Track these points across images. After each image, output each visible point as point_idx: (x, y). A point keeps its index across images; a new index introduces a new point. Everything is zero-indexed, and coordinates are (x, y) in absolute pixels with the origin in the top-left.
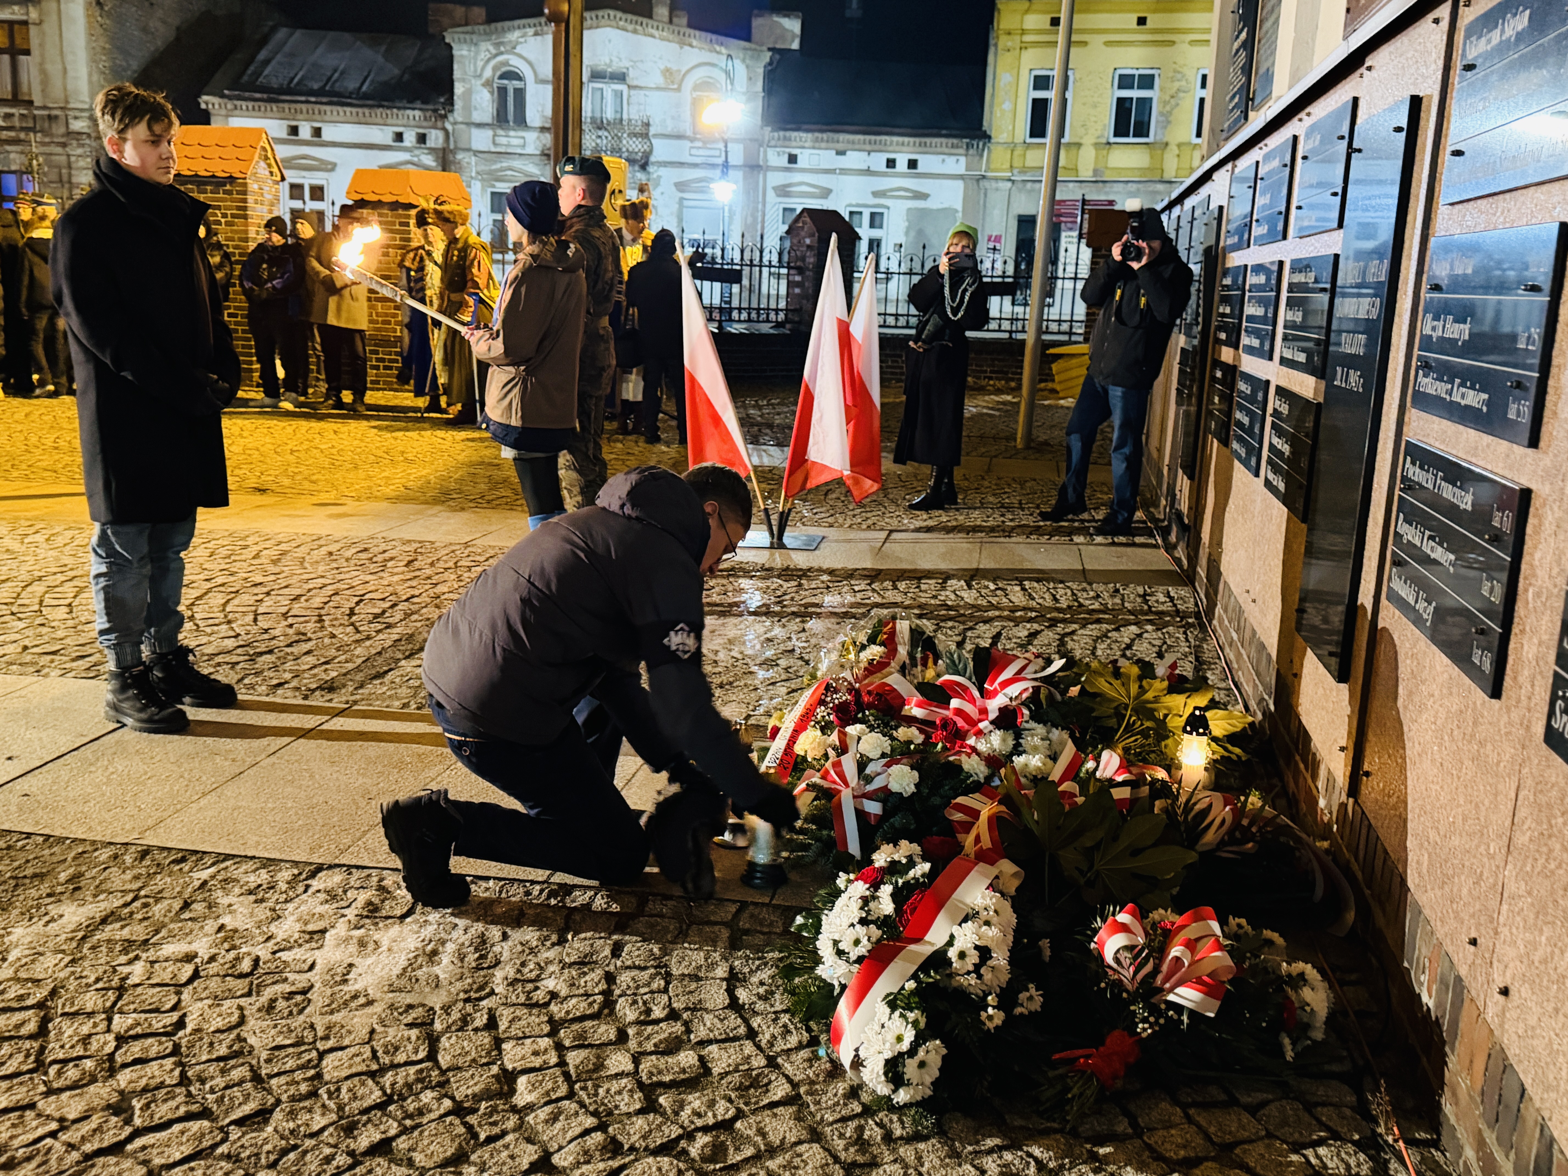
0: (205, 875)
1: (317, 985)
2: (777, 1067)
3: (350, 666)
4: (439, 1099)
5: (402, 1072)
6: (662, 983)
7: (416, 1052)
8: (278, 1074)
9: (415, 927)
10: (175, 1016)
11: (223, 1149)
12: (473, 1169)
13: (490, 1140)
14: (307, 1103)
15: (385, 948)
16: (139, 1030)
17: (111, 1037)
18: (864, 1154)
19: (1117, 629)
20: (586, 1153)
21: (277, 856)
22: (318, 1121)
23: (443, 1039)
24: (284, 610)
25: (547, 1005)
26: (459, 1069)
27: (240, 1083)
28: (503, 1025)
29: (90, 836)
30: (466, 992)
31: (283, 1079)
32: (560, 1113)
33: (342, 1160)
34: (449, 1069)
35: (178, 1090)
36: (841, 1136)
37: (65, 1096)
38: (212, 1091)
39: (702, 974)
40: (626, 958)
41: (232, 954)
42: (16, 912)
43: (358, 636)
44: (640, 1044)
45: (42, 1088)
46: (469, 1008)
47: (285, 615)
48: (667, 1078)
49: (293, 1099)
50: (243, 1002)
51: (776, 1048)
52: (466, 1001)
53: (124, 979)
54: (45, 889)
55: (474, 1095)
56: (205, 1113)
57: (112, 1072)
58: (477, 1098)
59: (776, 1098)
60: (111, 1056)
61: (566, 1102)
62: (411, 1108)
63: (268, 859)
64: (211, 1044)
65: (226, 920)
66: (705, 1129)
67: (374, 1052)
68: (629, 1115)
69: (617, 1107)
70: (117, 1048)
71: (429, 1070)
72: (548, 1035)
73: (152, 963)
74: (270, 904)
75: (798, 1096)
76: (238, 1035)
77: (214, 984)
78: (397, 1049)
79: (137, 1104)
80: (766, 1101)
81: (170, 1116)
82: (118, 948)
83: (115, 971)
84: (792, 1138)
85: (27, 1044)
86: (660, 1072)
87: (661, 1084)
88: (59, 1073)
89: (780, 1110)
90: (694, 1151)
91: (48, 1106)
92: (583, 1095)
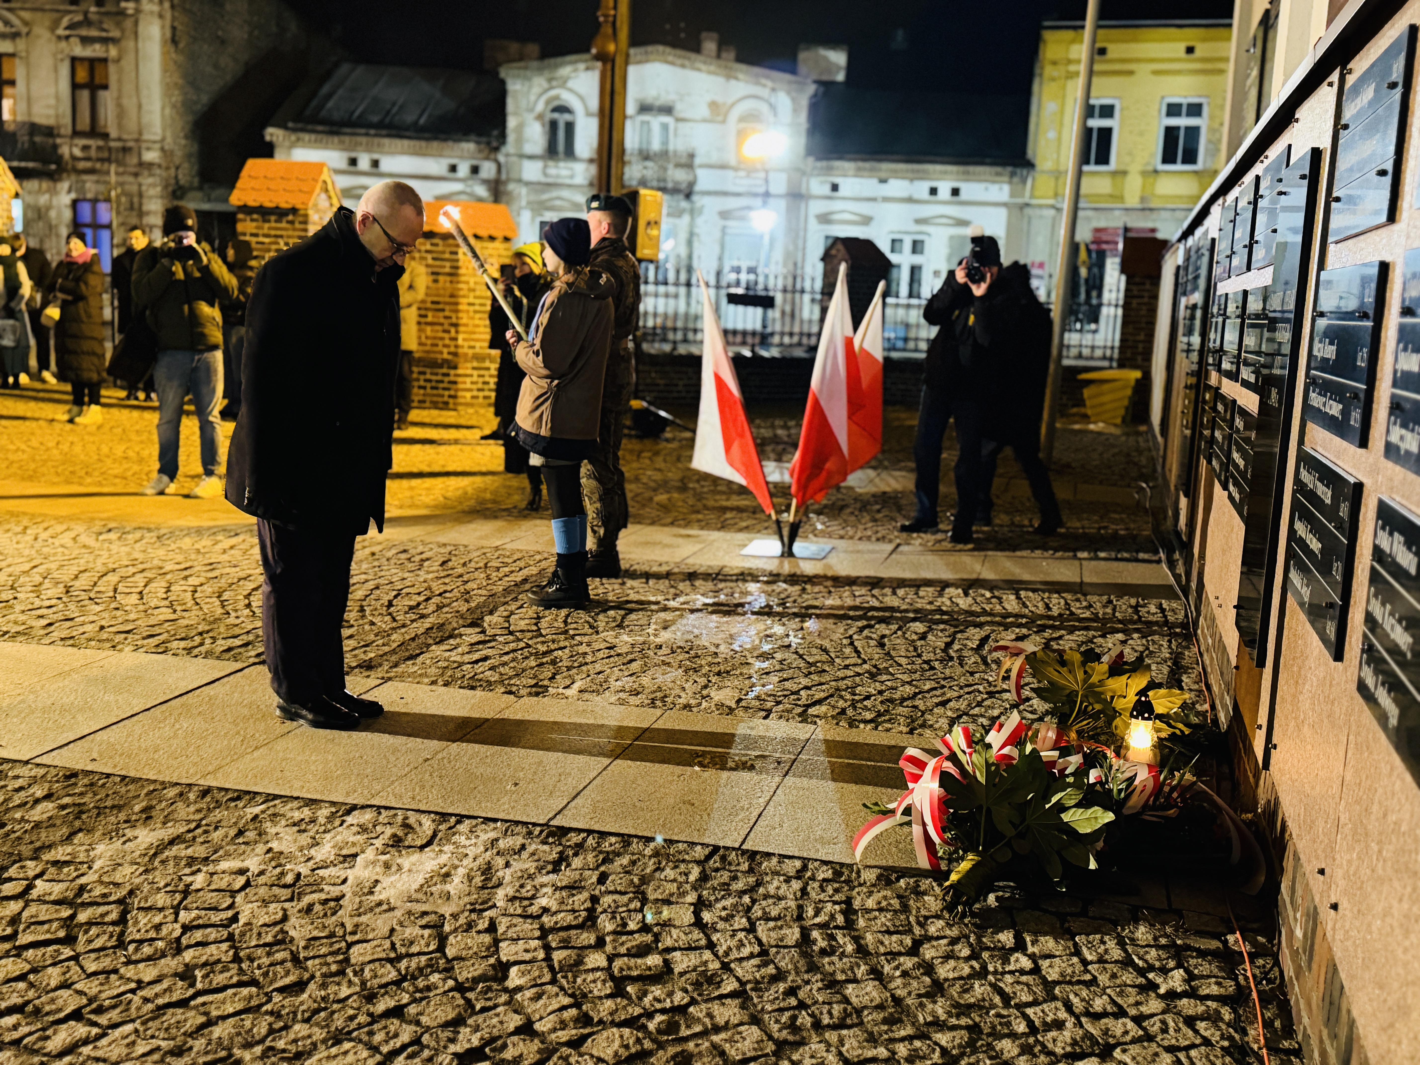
0: (257, 810)
1: (348, 895)
2: (731, 970)
3: (386, 649)
4: (444, 980)
5: (415, 959)
6: (639, 904)
7: (428, 946)
8: (314, 957)
9: (432, 855)
10: (230, 913)
11: (268, 1007)
12: (468, 1030)
13: (484, 1010)
14: (336, 979)
15: (405, 869)
16: (200, 922)
17: (177, 926)
18: (794, 1034)
19: (1104, 636)
20: (562, 1022)
21: (318, 797)
22: (345, 991)
23: (451, 938)
25: (539, 917)
26: (462, 959)
27: (282, 962)
28: (501, 929)
29: (161, 778)
30: (472, 904)
31: (317, 961)
32: (543, 993)
33: (362, 1019)
34: (454, 959)
35: (231, 965)
36: (777, 1021)
37: (141, 966)
38: (259, 967)
39: (673, 899)
40: (609, 885)
41: (278, 870)
42: (98, 834)
43: (394, 625)
44: (615, 948)
45: (123, 959)
46: (474, 916)
48: (635, 973)
49: (324, 975)
50: (287, 905)
51: (732, 957)
52: (472, 911)
53: (188, 886)
54: (122, 816)
55: (474, 979)
56: (253, 982)
57: (179, 951)
58: (476, 980)
59: (725, 992)
60: (178, 940)
61: (549, 987)
62: (421, 985)
63: (311, 800)
64: (259, 934)
65: (275, 845)
66: (663, 1011)
67: (393, 945)
68: (600, 998)
69: (591, 992)
70: (183, 934)
71: (437, 959)
72: (538, 938)
73: (212, 874)
74: (311, 834)
75: (745, 991)
76: (282, 929)
77: (262, 891)
78: (412, 943)
79: (199, 974)
80: (717, 993)
81: (225, 982)
82: (183, 862)
83: (180, 879)
84: (735, 1020)
85: (111, 928)
86: (630, 968)
87: (629, 977)
88: (137, 950)
89: (728, 1001)
90: (652, 1026)
91: (129, 972)
92: (564, 982)
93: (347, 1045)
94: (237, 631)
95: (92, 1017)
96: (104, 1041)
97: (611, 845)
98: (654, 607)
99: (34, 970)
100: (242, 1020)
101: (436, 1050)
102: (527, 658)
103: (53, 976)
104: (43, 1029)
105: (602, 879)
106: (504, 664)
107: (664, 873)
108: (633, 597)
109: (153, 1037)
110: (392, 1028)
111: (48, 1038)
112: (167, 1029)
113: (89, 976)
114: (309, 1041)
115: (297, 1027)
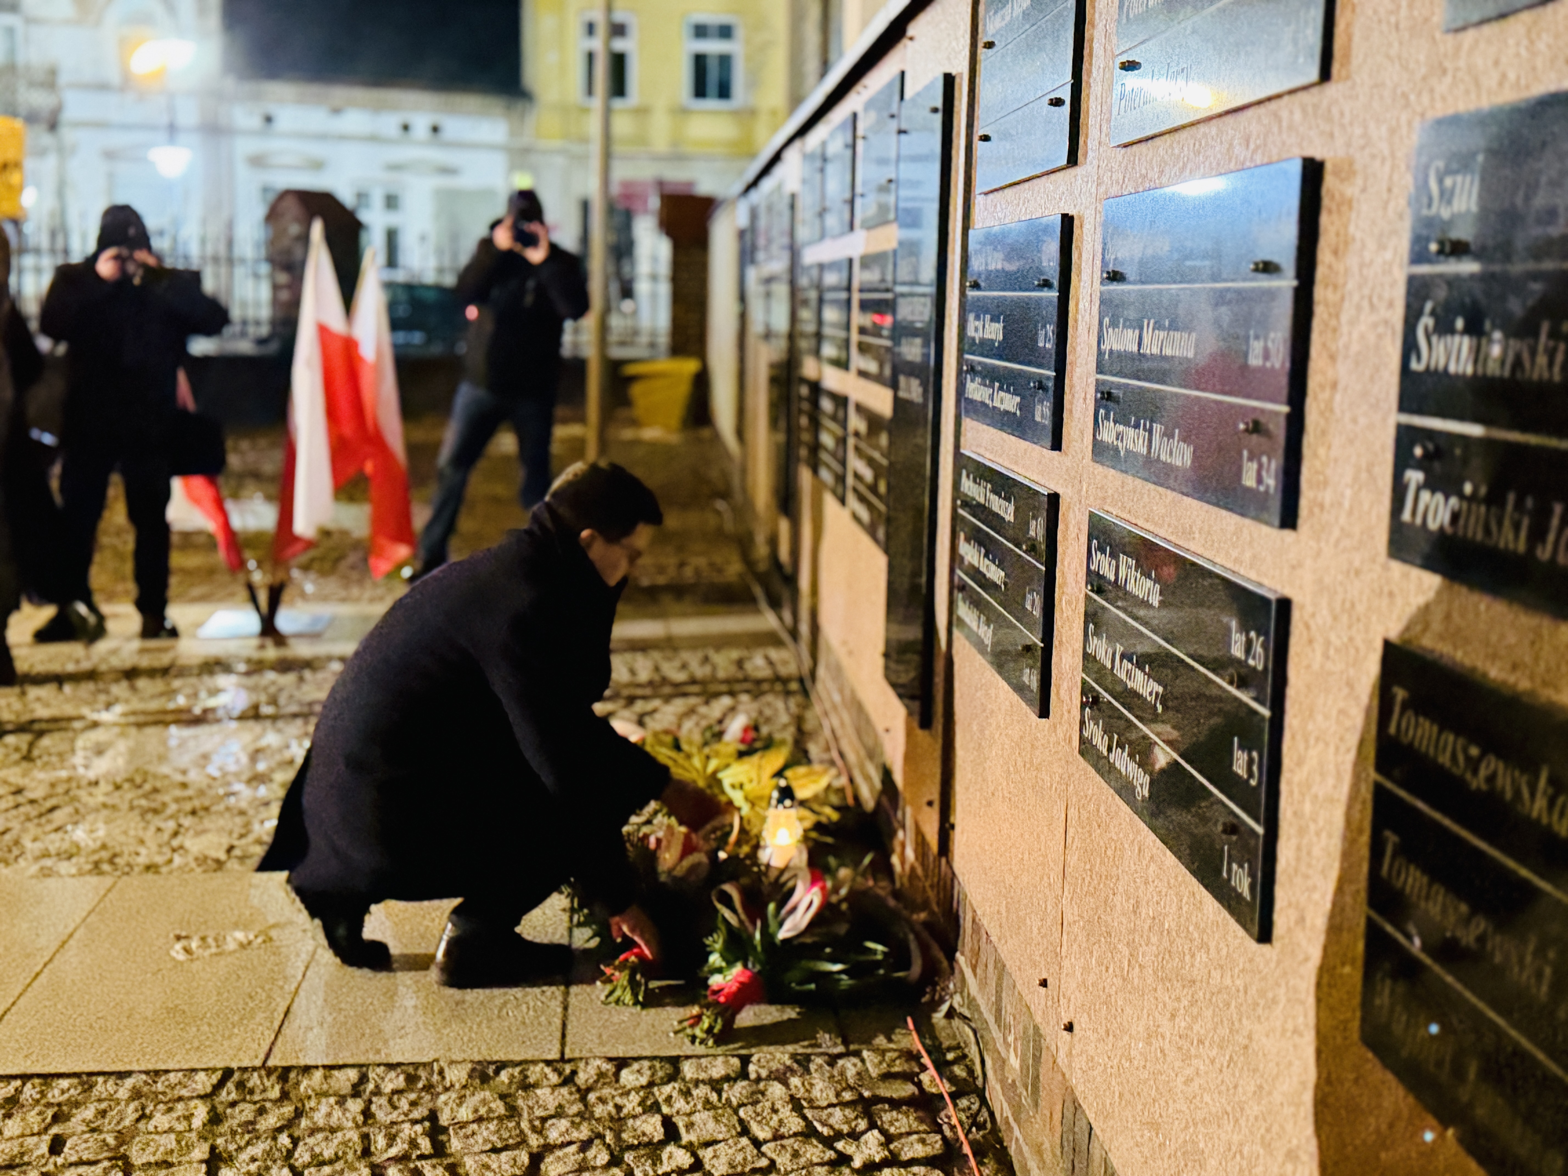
19: (707, 703)
39: (174, 1159)
40: (69, 1153)
97: (63, 1092)
98: (75, 725)
105: (57, 1146)
107: (153, 1122)
108: (42, 712)
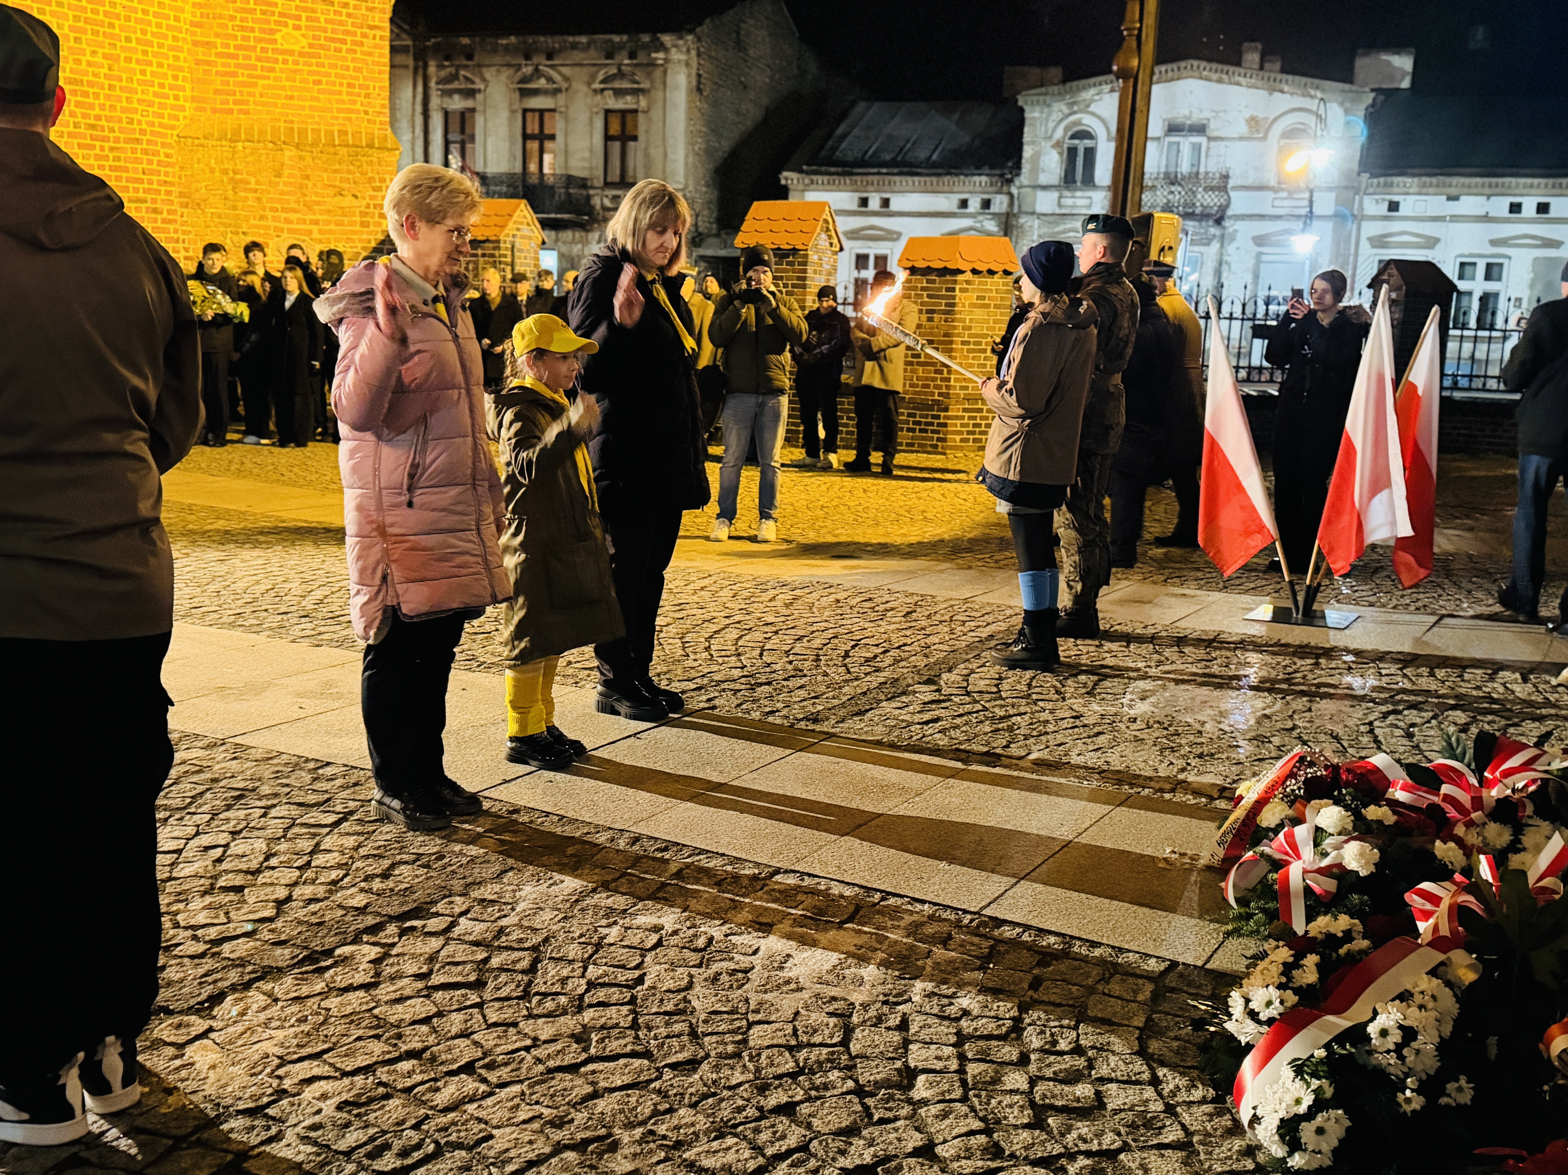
1: (757, 968)
2: (1176, 1115)
3: (836, 702)
4: (844, 1079)
5: (816, 1051)
6: (1074, 1018)
7: (832, 1037)
8: (712, 1034)
9: (851, 933)
10: (636, 974)
11: (656, 1084)
12: (862, 1142)
13: (882, 1121)
14: (730, 1062)
15: (821, 946)
16: (606, 979)
17: (583, 982)
20: (967, 1150)
21: (744, 856)
22: (737, 1077)
23: (858, 1031)
24: (787, 648)
25: (957, 1019)
26: (867, 1057)
27: (679, 1035)
28: (913, 1029)
29: (596, 821)
30: (885, 995)
31: (714, 1039)
32: (951, 1112)
33: (751, 1112)
34: (857, 1056)
35: (628, 1032)
37: (541, 1021)
38: (656, 1038)
39: (1115, 1017)
40: (1043, 990)
42: (528, 874)
43: (848, 676)
44: (1040, 1069)
45: (525, 1012)
46: (886, 1009)
47: (787, 653)
48: (1059, 1103)
49: (720, 1056)
50: (694, 971)
51: (1178, 1099)
52: (885, 1003)
53: (601, 939)
55: (876, 1082)
56: (647, 1054)
57: (580, 1009)
58: (878, 1085)
59: (1166, 1141)
60: (581, 997)
61: (959, 1105)
62: (818, 1082)
63: (735, 858)
64: (662, 1000)
65: (692, 904)
66: (1088, 1154)
67: (795, 1030)
68: (1016, 1127)
69: (1005, 1118)
71: (840, 1053)
72: (953, 1045)
73: (626, 929)
74: (730, 896)
75: (1190, 1144)
76: (685, 998)
77: (673, 953)
78: (815, 1031)
79: (594, 1037)
80: (1155, 1142)
81: (619, 1051)
82: (602, 913)
83: (596, 931)
85: (520, 977)
86: (1054, 1097)
87: (1052, 1107)
88: (540, 1003)
89: (1168, 1152)
90: (1072, 1170)
91: (527, 1027)
92: (975, 1101)
93: (730, 1141)
94: (693, 674)
95: (483, 1072)
96: (489, 1101)
97: (1049, 945)
98: (1132, 674)
99: (440, 1014)
100: (628, 1096)
101: (823, 1161)
102: (981, 722)
103: (455, 1022)
104: (435, 1080)
106: (957, 727)
109: (537, 1103)
110: (780, 1128)
111: (438, 1089)
112: (552, 1096)
113: (489, 1026)
114: (692, 1130)
115: (682, 1112)
